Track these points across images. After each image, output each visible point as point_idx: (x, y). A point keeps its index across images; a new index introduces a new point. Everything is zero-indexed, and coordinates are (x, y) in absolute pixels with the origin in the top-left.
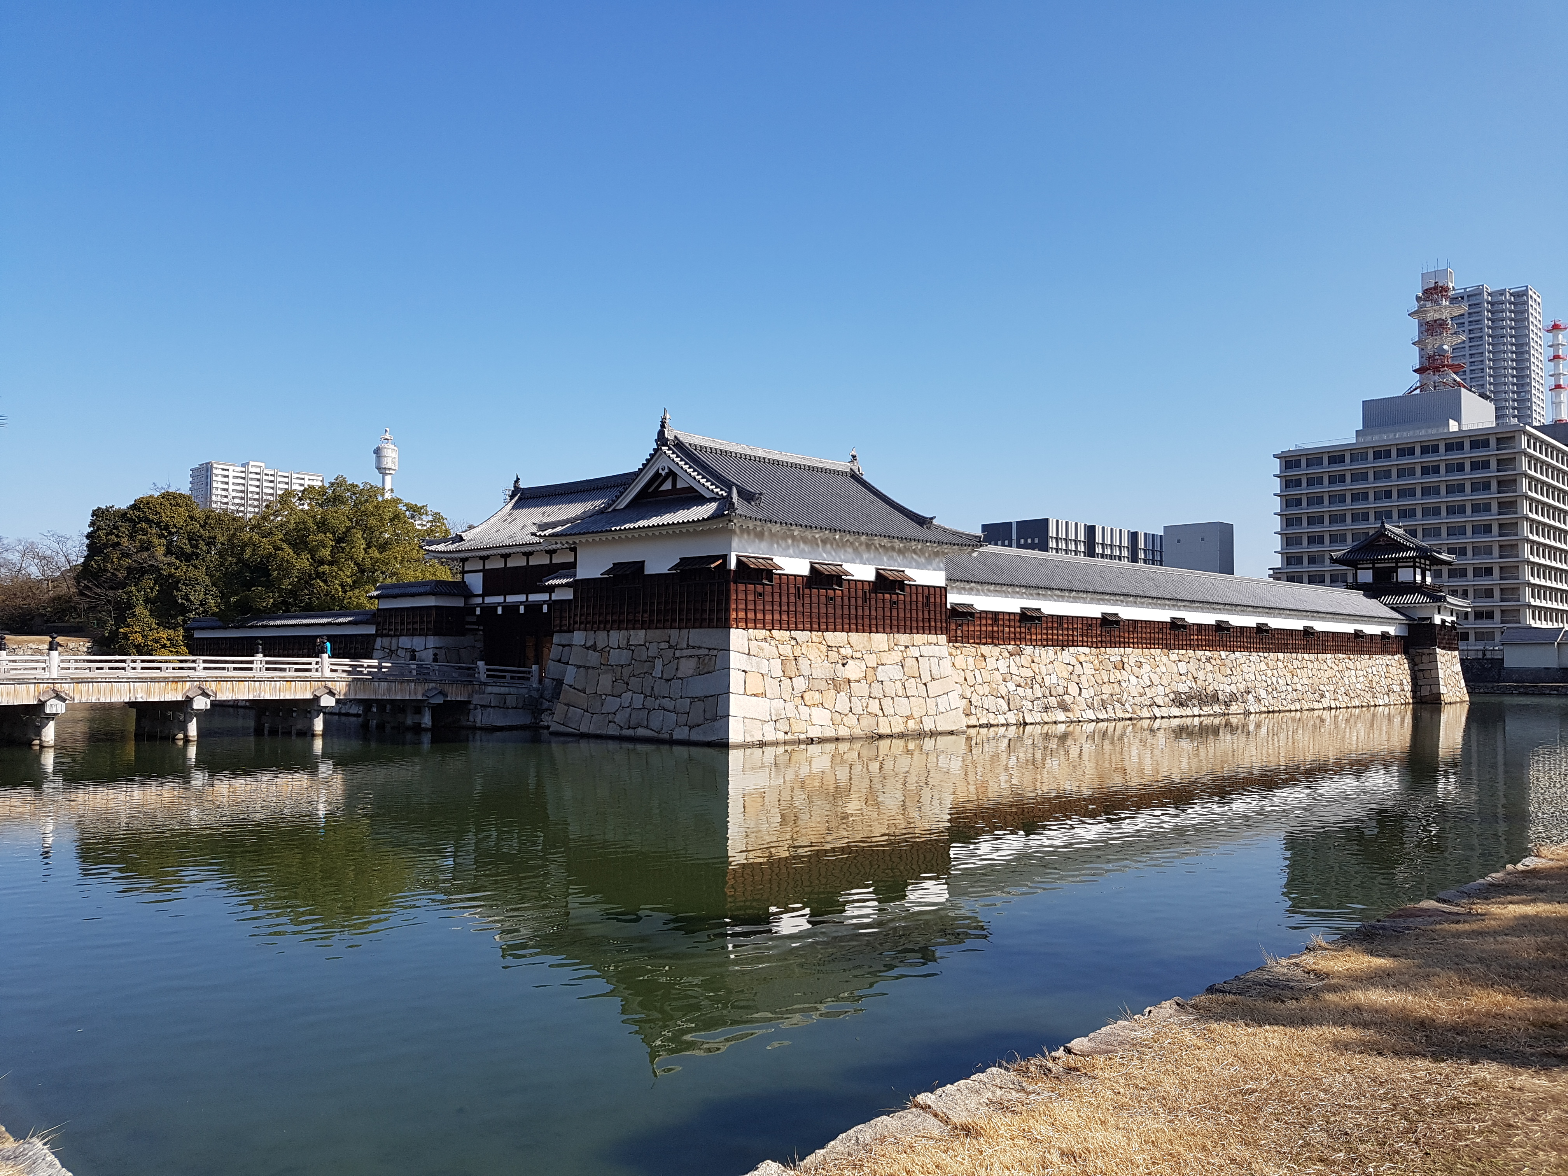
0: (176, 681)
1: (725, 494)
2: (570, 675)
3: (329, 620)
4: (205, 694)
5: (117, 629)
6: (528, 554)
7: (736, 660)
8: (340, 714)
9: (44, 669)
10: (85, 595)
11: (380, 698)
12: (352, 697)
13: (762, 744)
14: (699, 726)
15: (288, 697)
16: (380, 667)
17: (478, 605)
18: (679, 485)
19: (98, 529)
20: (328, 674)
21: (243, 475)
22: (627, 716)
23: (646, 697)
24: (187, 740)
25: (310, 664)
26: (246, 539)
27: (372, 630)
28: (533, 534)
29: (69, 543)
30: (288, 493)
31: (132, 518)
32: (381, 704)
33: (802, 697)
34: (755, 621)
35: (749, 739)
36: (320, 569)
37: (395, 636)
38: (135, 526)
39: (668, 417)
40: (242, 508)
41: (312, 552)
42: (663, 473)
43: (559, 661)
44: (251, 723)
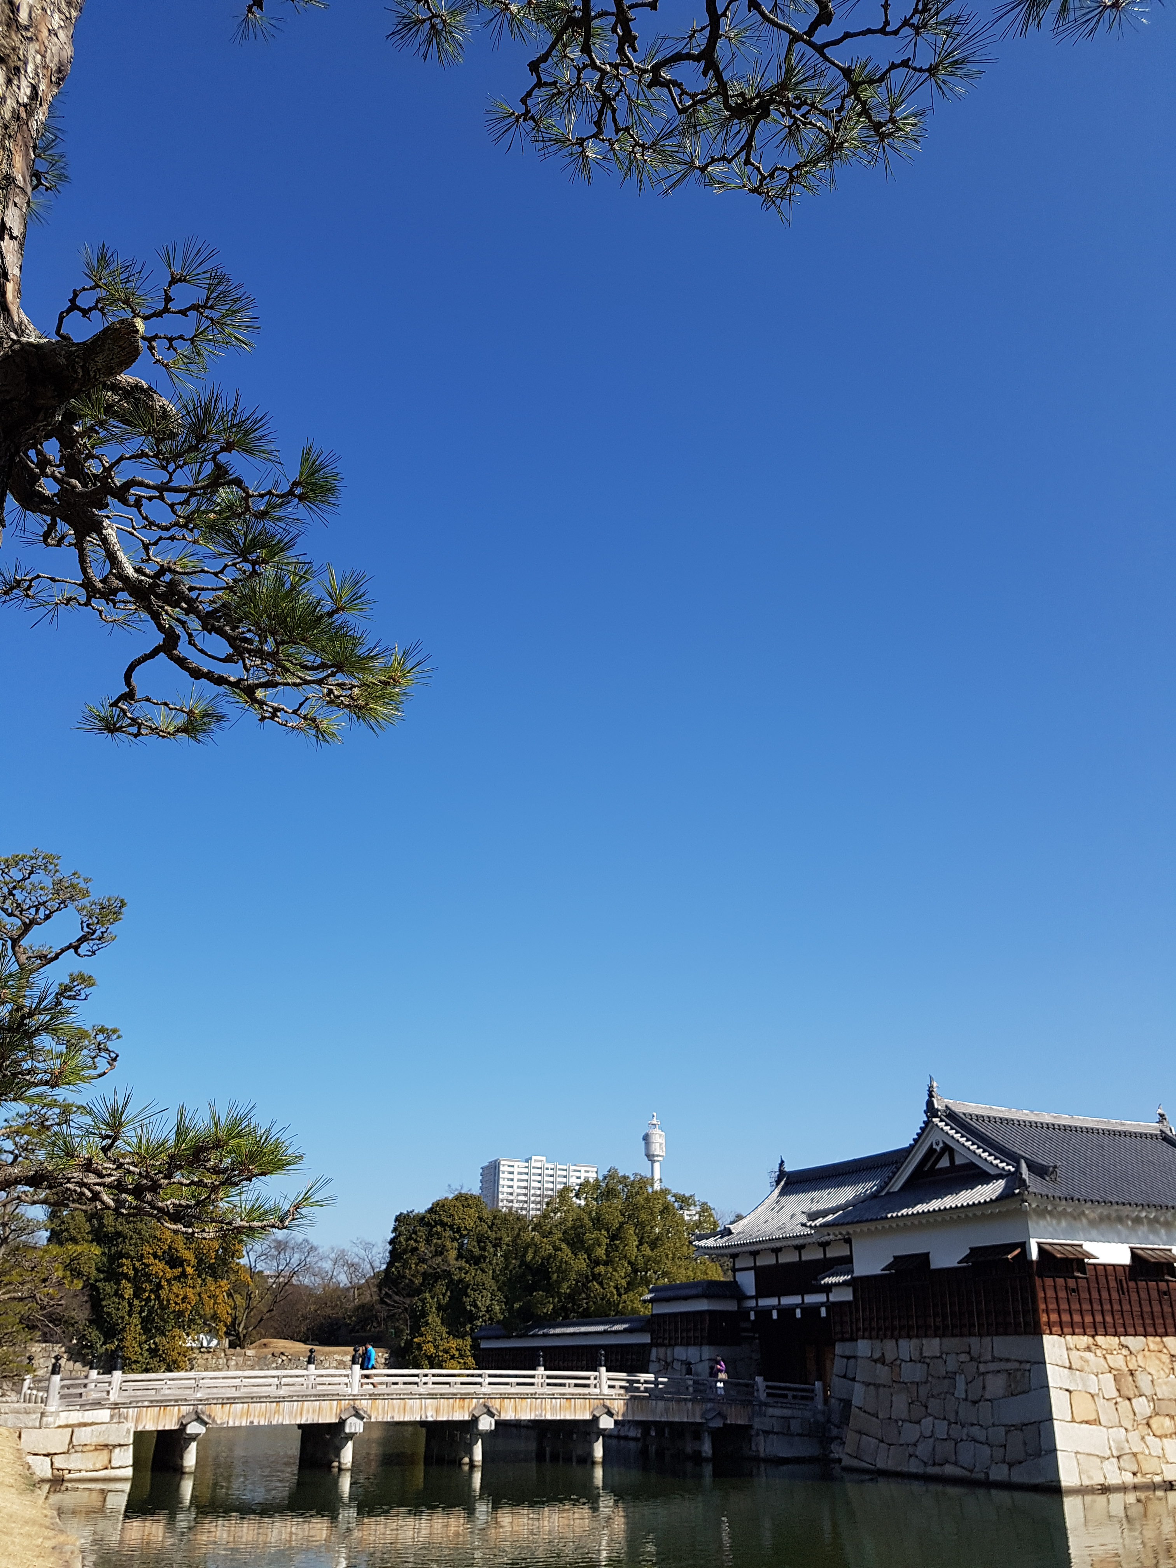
0: (463, 1397)
1: (1013, 1169)
2: (859, 1395)
3: (606, 1327)
4: (490, 1414)
5: (412, 1339)
6: (799, 1248)
7: (1055, 1377)
8: (619, 1437)
9: (346, 1384)
10: (386, 1303)
11: (658, 1419)
12: (630, 1418)
13: (1105, 1490)
14: (1020, 1463)
15: (568, 1417)
16: (656, 1383)
17: (752, 1309)
18: (958, 1161)
19: (400, 1235)
20: (606, 1391)
21: (526, 1170)
22: (931, 1448)
23: (950, 1424)
24: (472, 1466)
25: (588, 1378)
26: (529, 1240)
27: (646, 1339)
28: (803, 1225)
29: (375, 1250)
30: (567, 1189)
31: (429, 1222)
32: (659, 1425)
33: (1148, 1424)
34: (1072, 1324)
35: (1086, 1482)
36: (596, 1271)
37: (670, 1345)
38: (431, 1230)
39: (935, 1084)
40: (525, 1206)
41: (589, 1251)
42: (938, 1149)
43: (845, 1377)
44: (533, 1446)
